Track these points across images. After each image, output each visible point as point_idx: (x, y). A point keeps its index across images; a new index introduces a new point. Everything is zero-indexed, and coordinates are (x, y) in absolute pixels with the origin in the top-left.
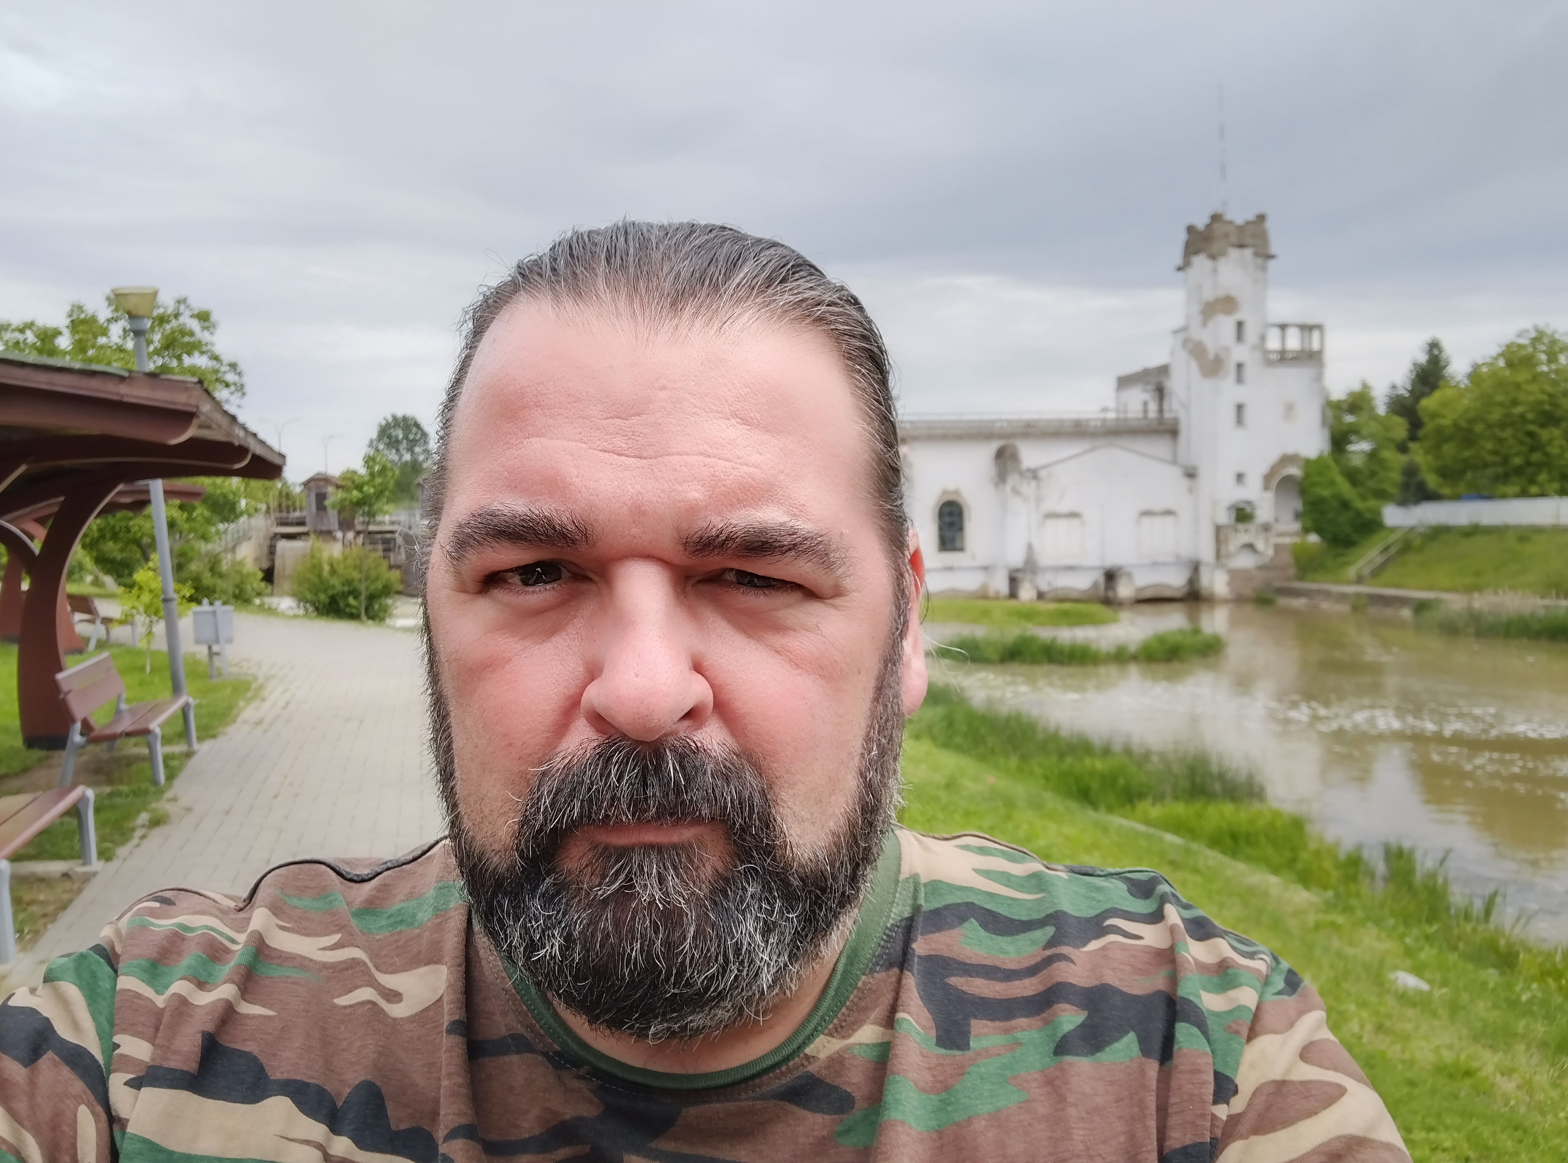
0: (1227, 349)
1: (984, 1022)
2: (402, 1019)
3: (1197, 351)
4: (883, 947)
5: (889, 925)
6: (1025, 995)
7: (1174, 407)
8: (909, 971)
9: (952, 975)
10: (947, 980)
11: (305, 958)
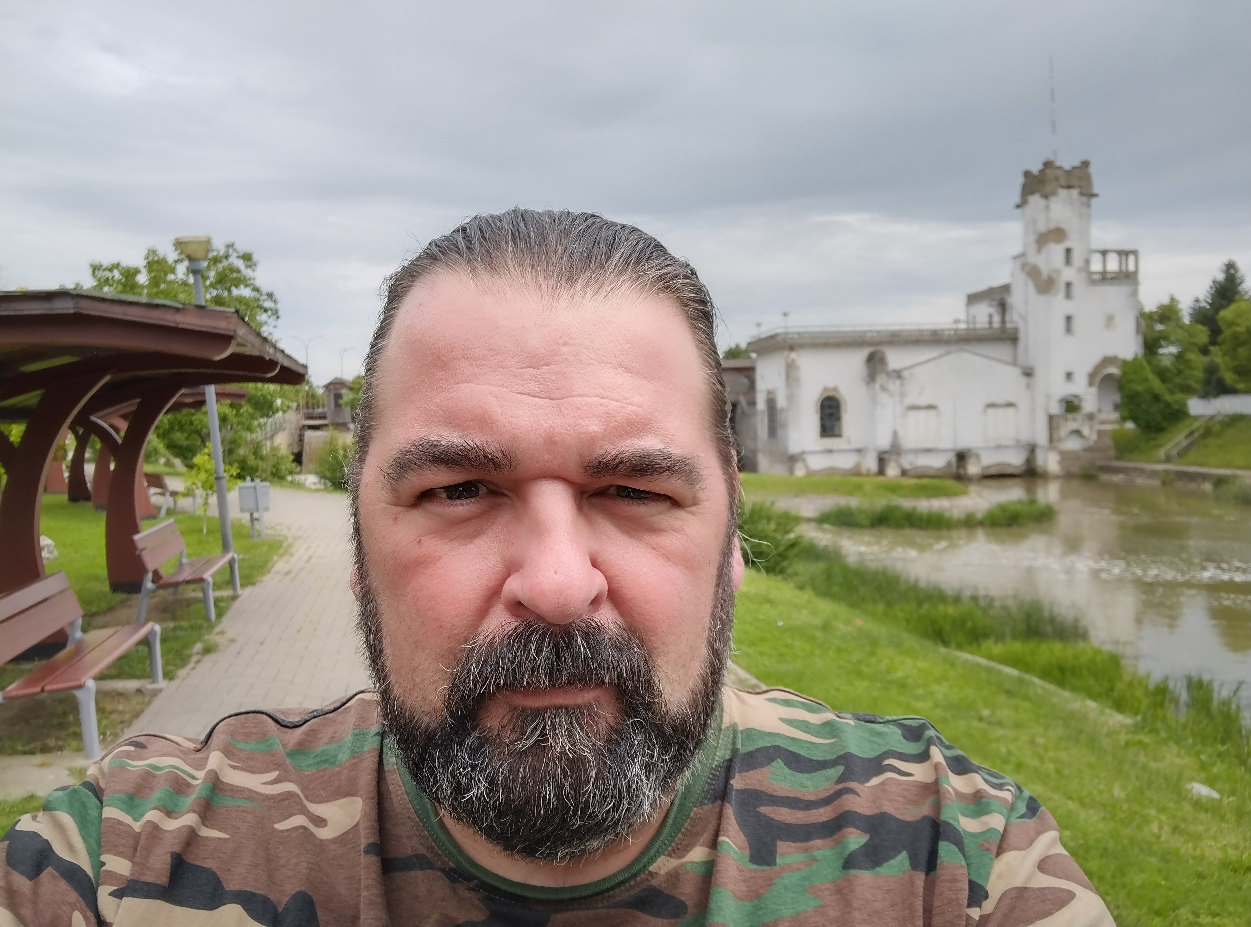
0: (1058, 271)
1: (788, 843)
2: (327, 840)
3: (1033, 272)
4: (710, 784)
5: (714, 766)
6: (820, 821)
7: (1014, 319)
8: (728, 802)
9: (762, 805)
10: (758, 809)
11: (252, 790)
